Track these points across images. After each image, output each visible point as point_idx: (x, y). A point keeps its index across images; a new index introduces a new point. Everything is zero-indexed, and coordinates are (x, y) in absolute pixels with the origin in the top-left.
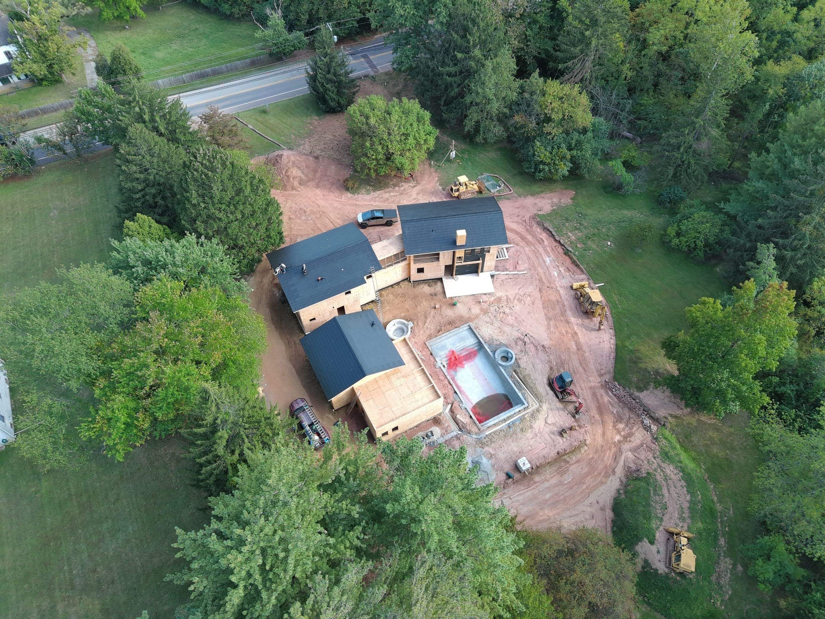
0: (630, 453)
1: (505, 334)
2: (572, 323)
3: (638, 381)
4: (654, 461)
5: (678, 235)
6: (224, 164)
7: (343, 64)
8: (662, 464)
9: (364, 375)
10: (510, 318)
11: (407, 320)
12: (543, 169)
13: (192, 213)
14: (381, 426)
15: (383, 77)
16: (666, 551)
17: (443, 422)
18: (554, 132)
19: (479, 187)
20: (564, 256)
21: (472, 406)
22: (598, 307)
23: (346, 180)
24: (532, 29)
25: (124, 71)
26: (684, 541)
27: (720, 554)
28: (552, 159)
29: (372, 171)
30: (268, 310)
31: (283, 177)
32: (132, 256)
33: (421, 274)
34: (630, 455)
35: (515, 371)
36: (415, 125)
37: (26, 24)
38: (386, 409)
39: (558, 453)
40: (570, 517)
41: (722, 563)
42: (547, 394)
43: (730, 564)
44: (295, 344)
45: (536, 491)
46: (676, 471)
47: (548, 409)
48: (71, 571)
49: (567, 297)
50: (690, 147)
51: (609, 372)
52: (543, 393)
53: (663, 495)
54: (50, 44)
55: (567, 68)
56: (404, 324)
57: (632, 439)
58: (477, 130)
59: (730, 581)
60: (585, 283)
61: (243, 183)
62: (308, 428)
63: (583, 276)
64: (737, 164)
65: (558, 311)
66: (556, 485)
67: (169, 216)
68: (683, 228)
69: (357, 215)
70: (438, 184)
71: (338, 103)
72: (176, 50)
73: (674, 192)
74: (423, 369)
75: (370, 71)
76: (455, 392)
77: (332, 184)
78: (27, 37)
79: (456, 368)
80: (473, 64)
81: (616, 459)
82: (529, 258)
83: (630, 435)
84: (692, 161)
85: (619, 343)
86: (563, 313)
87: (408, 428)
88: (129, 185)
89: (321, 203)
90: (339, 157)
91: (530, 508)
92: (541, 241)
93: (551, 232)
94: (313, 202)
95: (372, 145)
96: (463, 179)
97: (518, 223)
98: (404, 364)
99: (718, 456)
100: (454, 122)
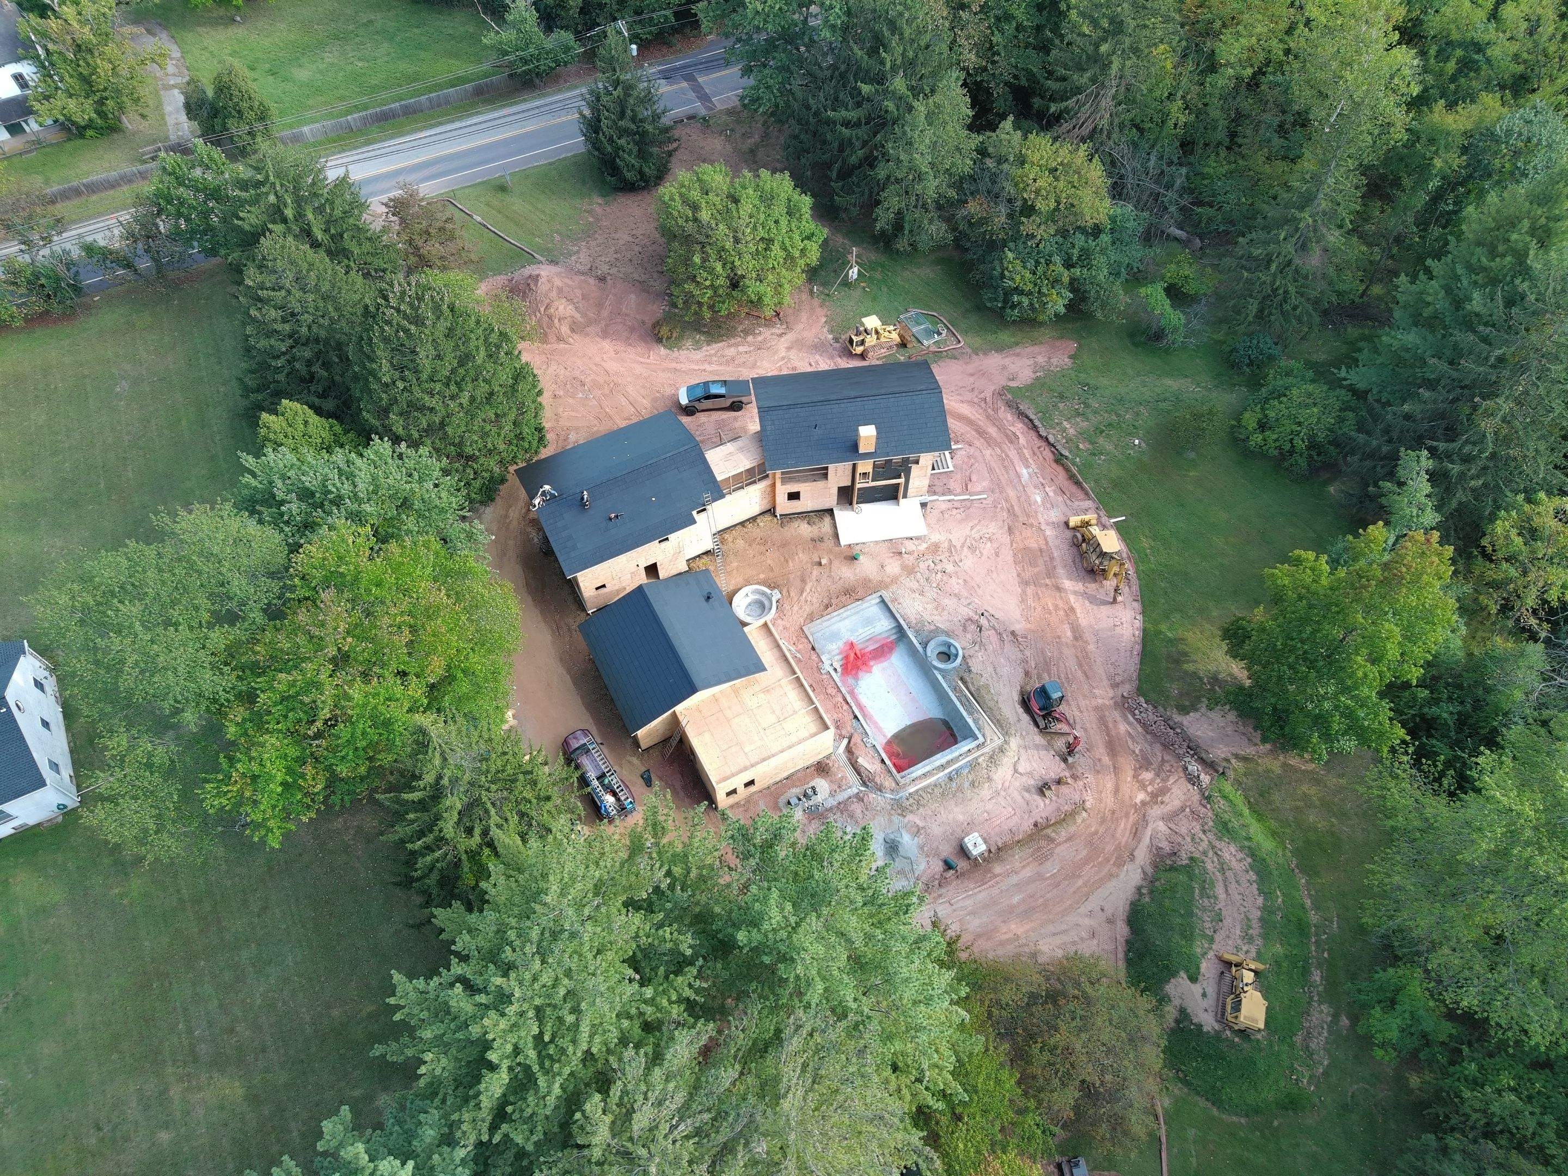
0: (1161, 823)
1: (946, 613)
2: (1065, 590)
3: (1181, 695)
4: (1203, 837)
5: (1262, 426)
6: (437, 309)
7: (648, 99)
8: (1217, 843)
9: (693, 690)
10: (954, 580)
11: (769, 587)
12: (1020, 303)
13: (381, 399)
14: (725, 779)
15: (724, 118)
16: (1218, 994)
17: (834, 770)
18: (1040, 233)
19: (901, 336)
20: (1054, 465)
21: (885, 741)
22: (1113, 561)
23: (657, 325)
24: (1002, 31)
25: (239, 112)
26: (1248, 977)
27: (1311, 998)
28: (1035, 285)
29: (705, 308)
30: (519, 569)
31: (541, 319)
32: (279, 483)
33: (795, 502)
34: (1161, 826)
35: (962, 679)
36: (784, 222)
37: (53, 24)
38: (734, 749)
39: (1036, 825)
40: (1054, 934)
41: (1315, 1013)
42: (1019, 720)
43: (1328, 1014)
44: (569, 630)
45: (995, 891)
46: (1240, 855)
47: (1019, 746)
48: (190, 1031)
49: (1057, 542)
50: (1289, 263)
51: (1130, 680)
52: (1012, 719)
53: (1216, 898)
54: (99, 61)
55: (1067, 110)
56: (764, 594)
57: (1166, 799)
58: (898, 226)
59: (1327, 1043)
60: (1091, 517)
61: (473, 344)
62: (596, 783)
63: (1089, 504)
64: (1377, 290)
65: (1041, 568)
66: (1031, 880)
67: (336, 397)
68: (1272, 414)
69: (678, 389)
70: (825, 330)
71: (641, 172)
72: (332, 64)
73: (1257, 347)
74: (798, 679)
75: (698, 107)
76: (856, 717)
77: (632, 330)
78: (56, 48)
79: (856, 674)
80: (890, 105)
81: (1136, 833)
82: (991, 470)
83: (1163, 791)
84: (1292, 289)
85: (1149, 626)
86: (1050, 573)
87: (771, 782)
88: (263, 343)
89: (612, 366)
90: (644, 277)
91: (985, 919)
92: (1013, 438)
93: (1031, 420)
94: (596, 365)
95: (704, 260)
96: (872, 322)
97: (971, 403)
98: (765, 669)
99: (1316, 830)
100: (855, 211)
